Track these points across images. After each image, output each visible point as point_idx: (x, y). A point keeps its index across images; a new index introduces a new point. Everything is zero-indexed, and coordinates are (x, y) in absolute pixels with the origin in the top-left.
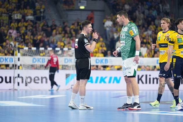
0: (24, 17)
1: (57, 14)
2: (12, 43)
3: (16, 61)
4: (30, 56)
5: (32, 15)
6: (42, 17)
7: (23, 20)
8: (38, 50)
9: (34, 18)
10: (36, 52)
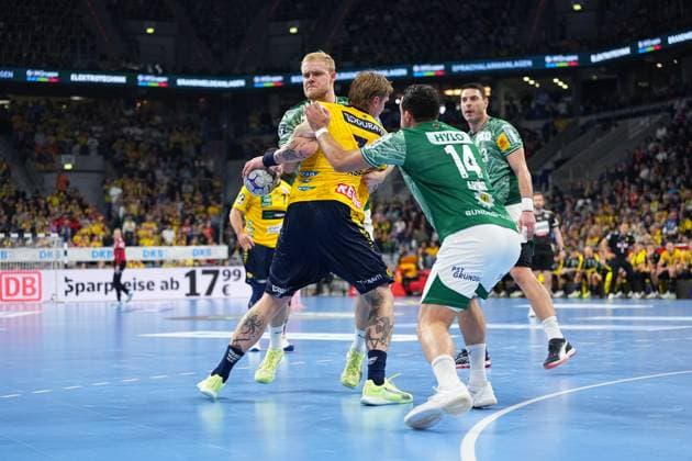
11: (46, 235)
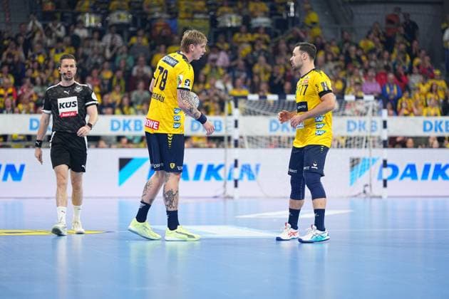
0: (246, 21)
1: (327, 13)
2: (219, 85)
3: (229, 129)
4: (264, 115)
5: (266, 15)
6: (290, 22)
7: (244, 28)
8: (282, 101)
9: (272, 24)
10: (279, 106)
11: (358, 98)
